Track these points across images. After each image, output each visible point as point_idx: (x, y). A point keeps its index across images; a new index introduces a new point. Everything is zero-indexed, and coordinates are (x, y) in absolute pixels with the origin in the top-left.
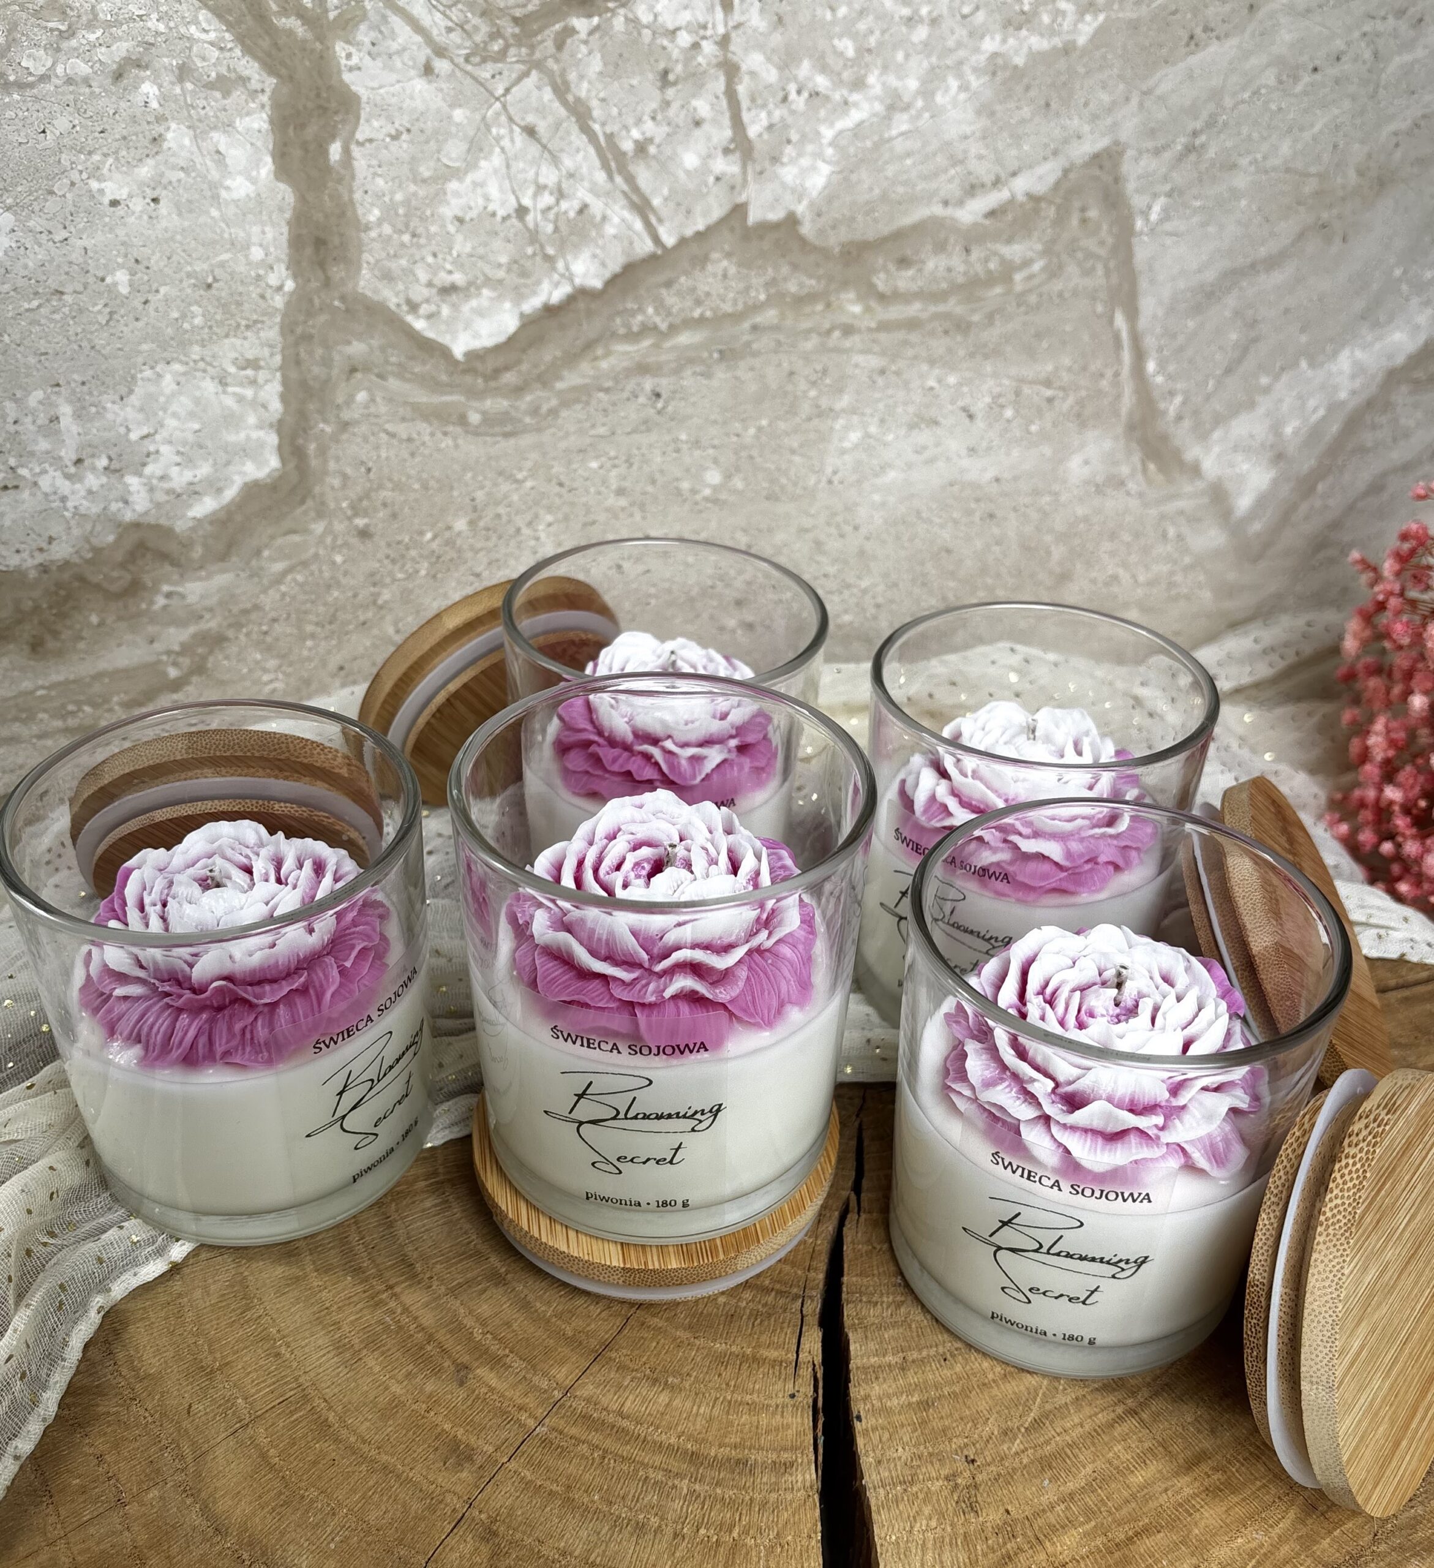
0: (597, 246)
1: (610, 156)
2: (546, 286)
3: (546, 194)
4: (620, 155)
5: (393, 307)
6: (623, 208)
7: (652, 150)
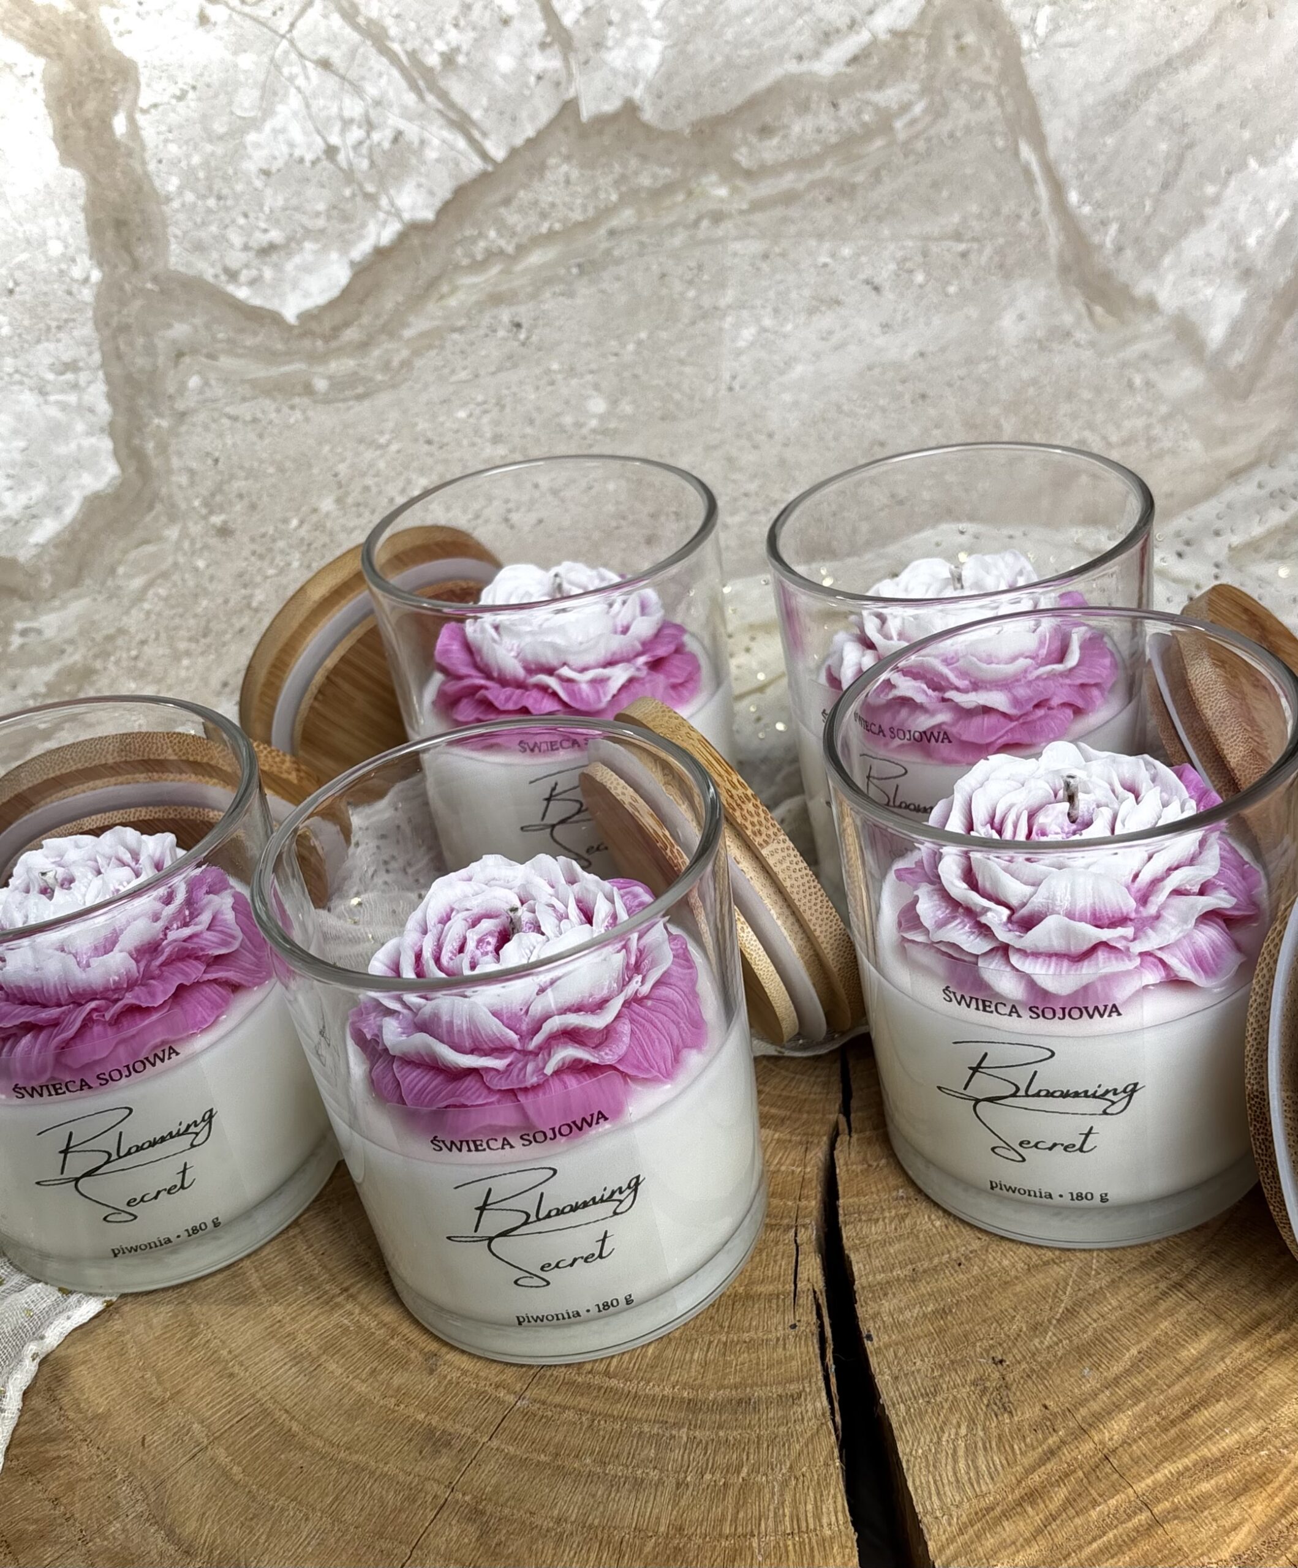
0: (420, 174)
1: (416, 75)
2: (372, 228)
3: (355, 128)
4: (428, 73)
5: (211, 280)
6: (441, 127)
7: (461, 59)
